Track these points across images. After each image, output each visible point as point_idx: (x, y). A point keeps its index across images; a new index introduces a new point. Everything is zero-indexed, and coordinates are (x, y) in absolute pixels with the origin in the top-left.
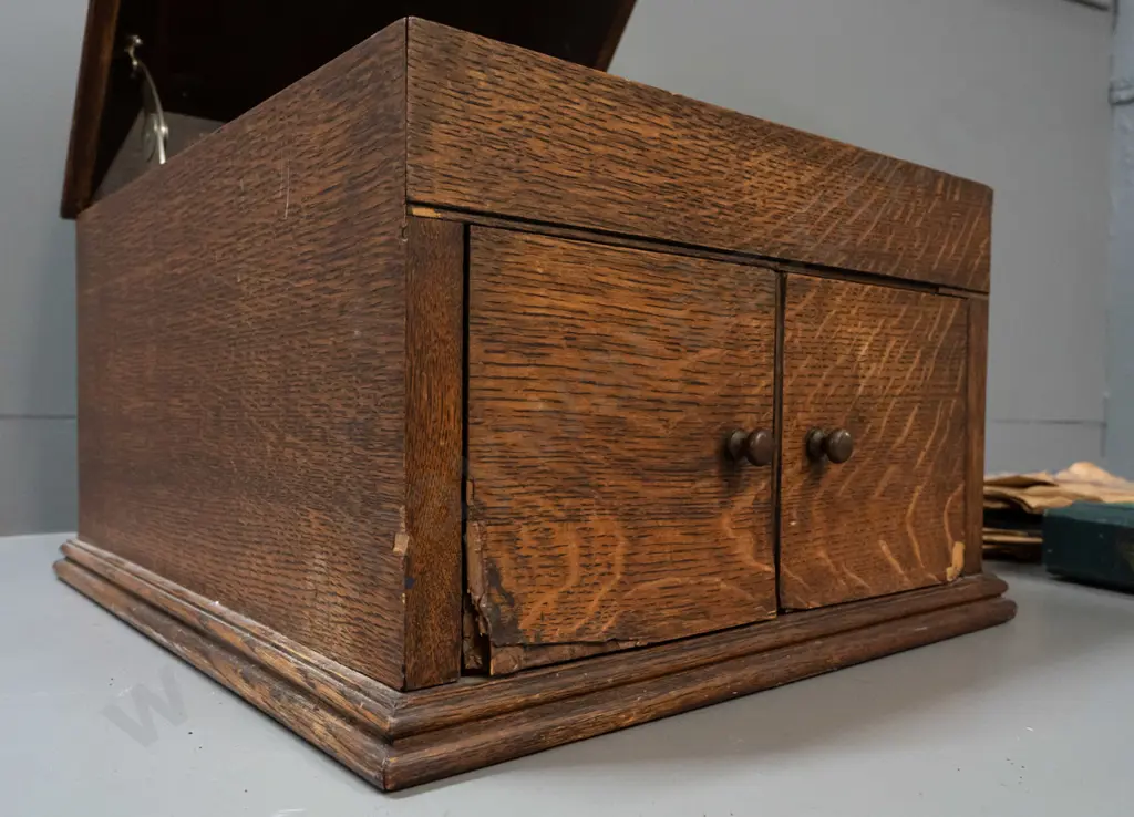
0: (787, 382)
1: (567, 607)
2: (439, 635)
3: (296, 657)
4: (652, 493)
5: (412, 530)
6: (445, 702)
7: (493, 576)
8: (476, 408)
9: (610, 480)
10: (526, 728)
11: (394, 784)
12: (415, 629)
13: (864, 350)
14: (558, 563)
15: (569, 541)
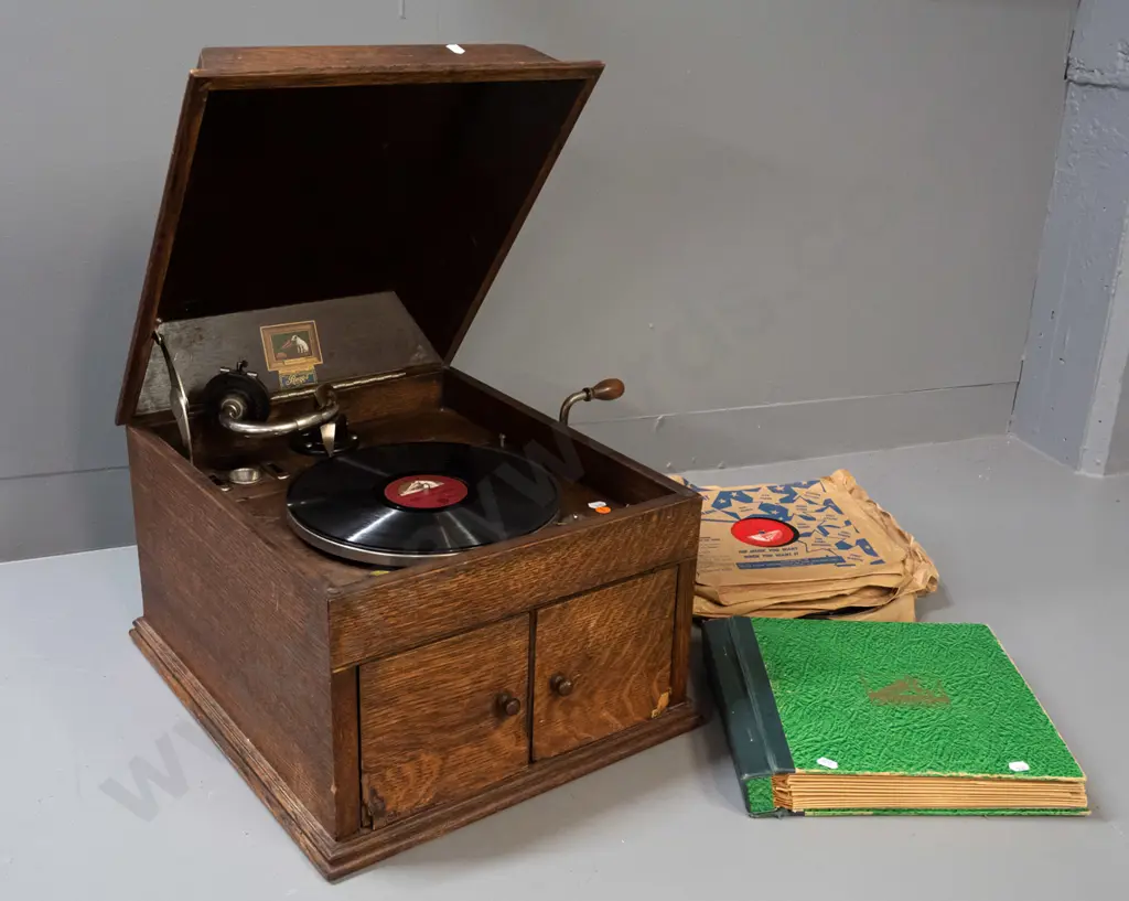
0: (537, 662)
1: (409, 796)
2: (349, 819)
3: (295, 806)
4: (454, 737)
5: (337, 785)
6: (353, 845)
7: (374, 793)
8: (363, 733)
9: (431, 739)
10: (388, 848)
11: (332, 878)
12: (340, 818)
13: (592, 625)
14: (405, 779)
15: (409, 770)
